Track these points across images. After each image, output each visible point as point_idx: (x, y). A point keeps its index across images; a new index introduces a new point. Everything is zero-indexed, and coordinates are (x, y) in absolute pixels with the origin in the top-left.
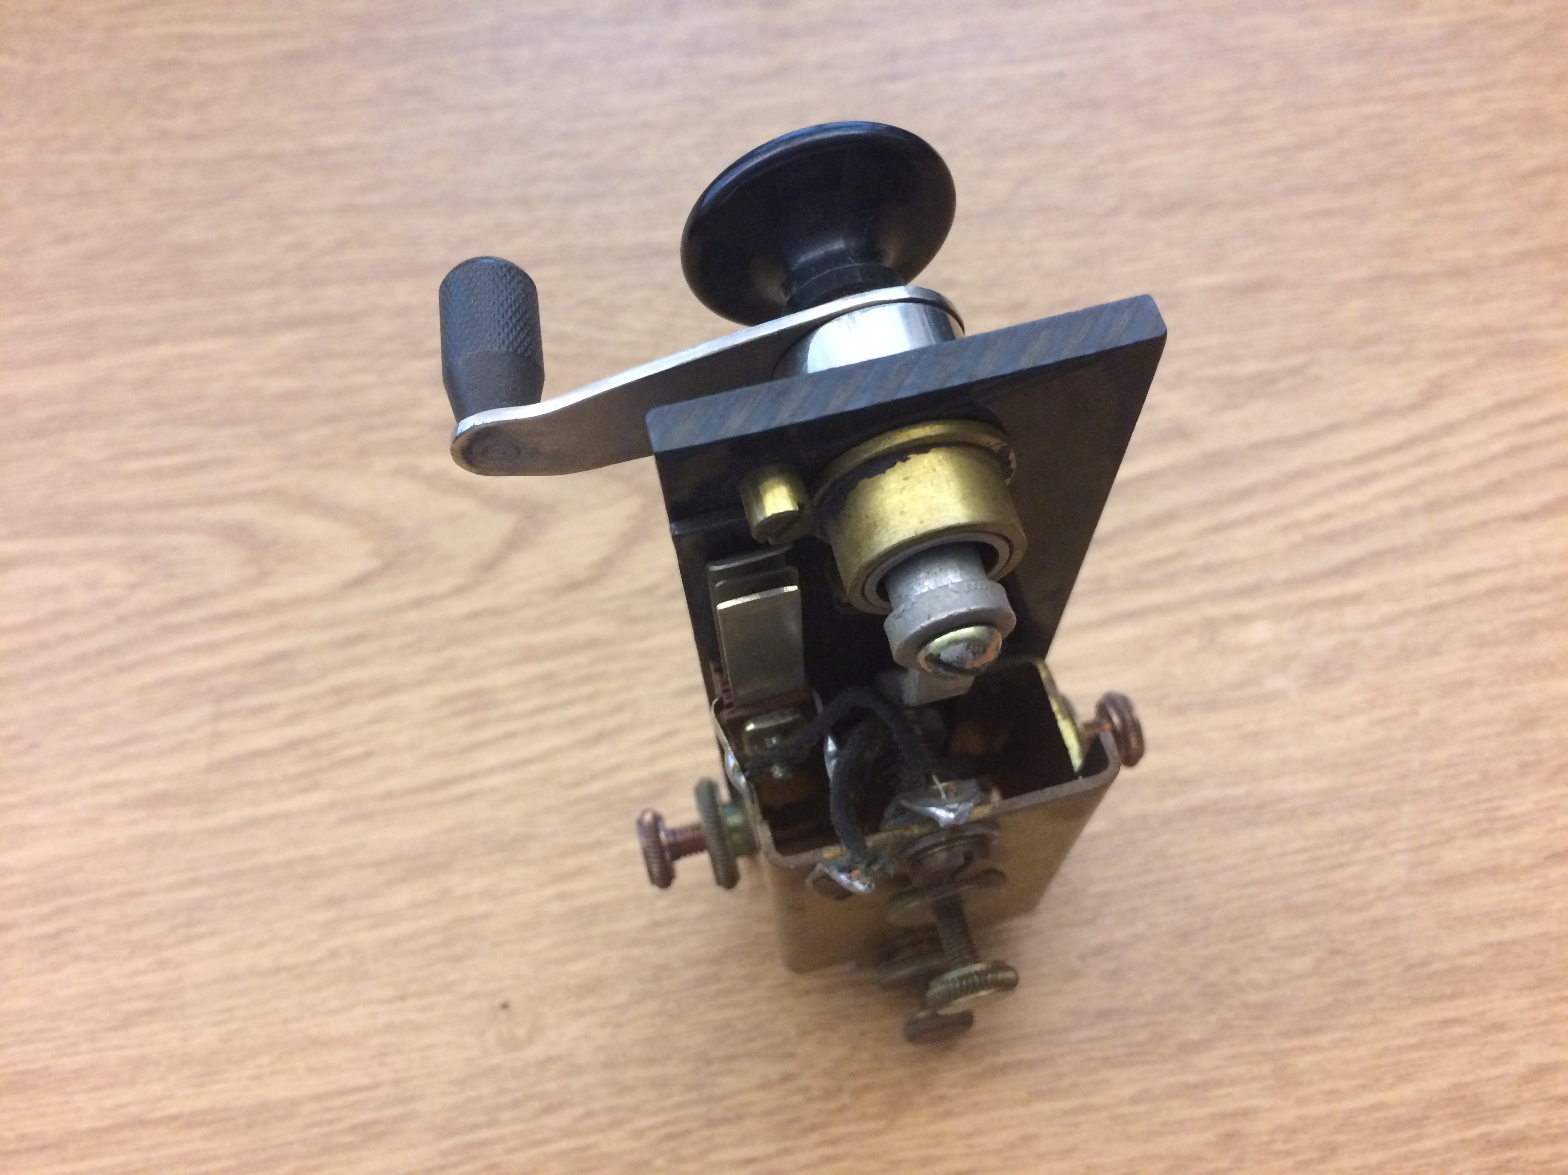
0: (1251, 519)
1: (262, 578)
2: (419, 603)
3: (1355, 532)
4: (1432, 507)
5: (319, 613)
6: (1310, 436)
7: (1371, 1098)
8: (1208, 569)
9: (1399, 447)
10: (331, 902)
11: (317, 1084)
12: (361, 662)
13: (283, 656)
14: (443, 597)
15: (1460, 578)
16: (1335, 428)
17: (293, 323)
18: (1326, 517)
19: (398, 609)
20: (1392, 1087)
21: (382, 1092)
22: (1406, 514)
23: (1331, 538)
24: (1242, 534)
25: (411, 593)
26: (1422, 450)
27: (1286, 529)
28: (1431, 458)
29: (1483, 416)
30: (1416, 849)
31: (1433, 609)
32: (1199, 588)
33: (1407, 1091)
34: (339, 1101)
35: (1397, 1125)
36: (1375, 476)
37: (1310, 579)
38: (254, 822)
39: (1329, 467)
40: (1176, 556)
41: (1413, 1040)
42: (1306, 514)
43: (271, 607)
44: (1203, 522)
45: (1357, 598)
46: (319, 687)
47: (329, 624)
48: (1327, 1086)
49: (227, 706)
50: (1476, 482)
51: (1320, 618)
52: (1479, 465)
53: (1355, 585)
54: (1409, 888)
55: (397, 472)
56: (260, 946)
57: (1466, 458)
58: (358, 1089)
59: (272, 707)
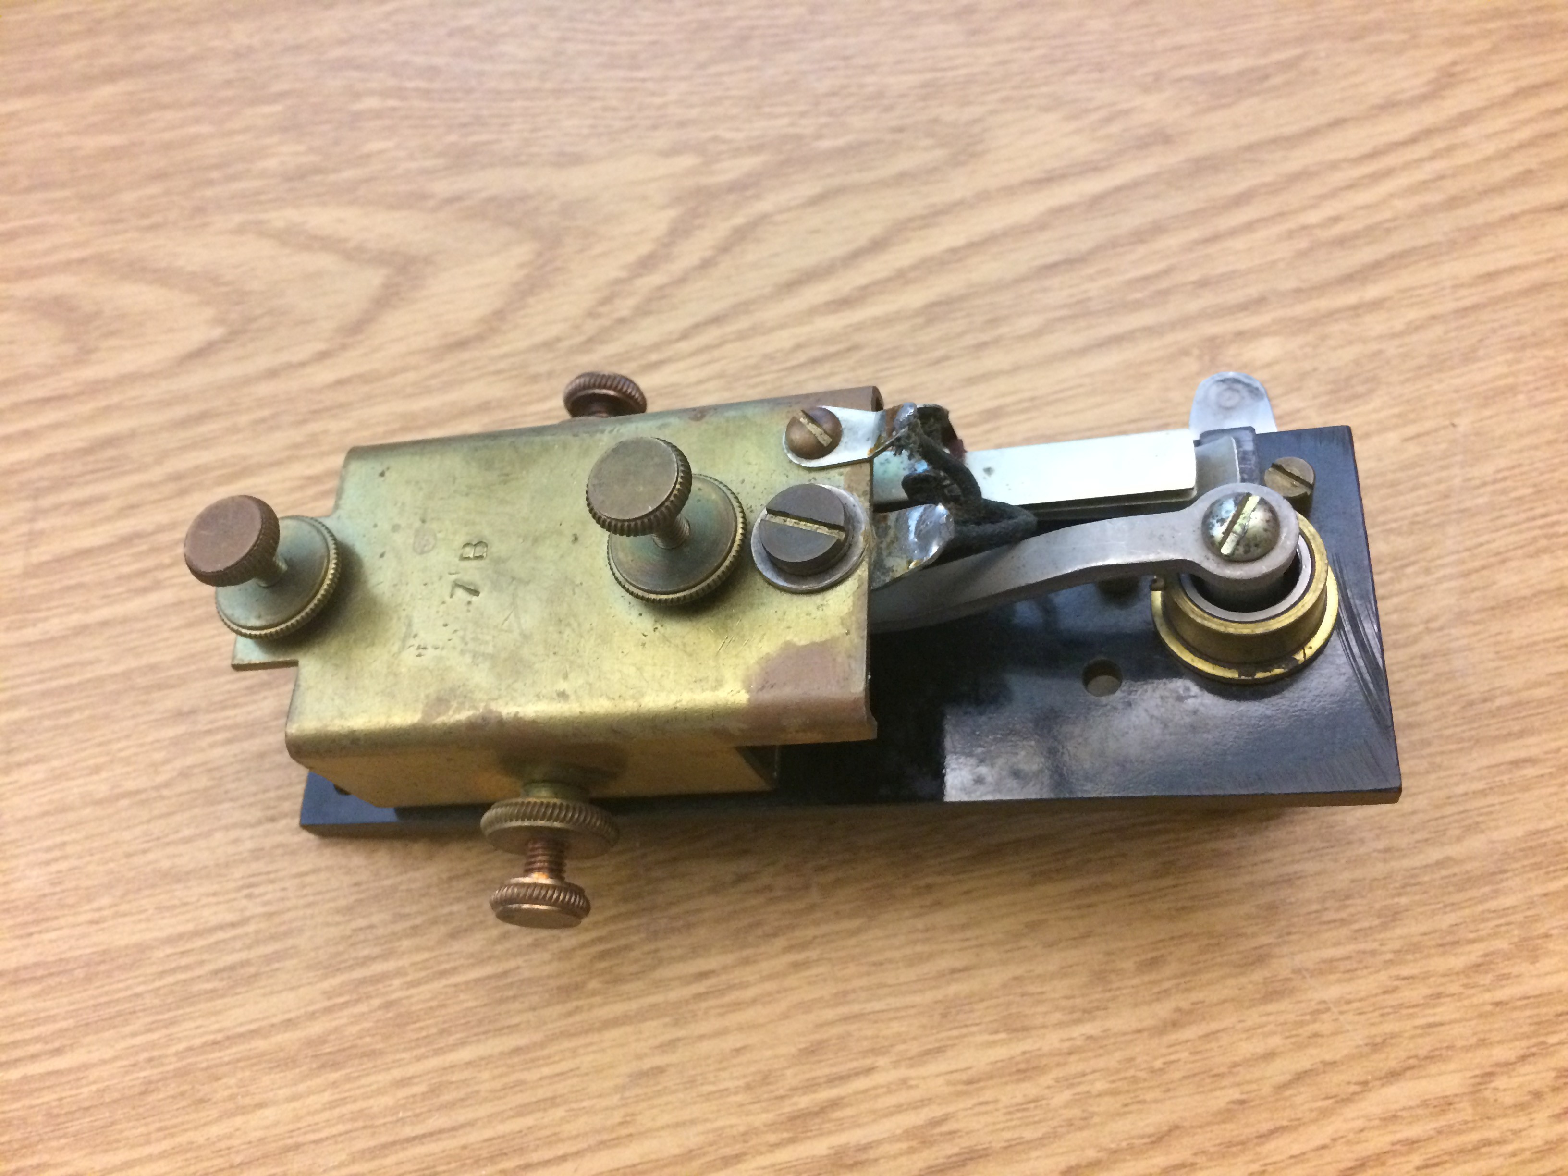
0: (1250, 227)
1: (84, 356)
2: (272, 374)
3: (1370, 233)
4: (1453, 203)
5: (152, 391)
6: (1311, 133)
7: (1435, 854)
8: (1203, 284)
9: (1413, 140)
10: (180, 715)
11: (170, 925)
12: (205, 443)
13: (110, 441)
14: (303, 364)
15: (1491, 276)
16: (1338, 123)
17: (111, 75)
18: (1335, 220)
19: (248, 381)
20: (1459, 839)
21: (251, 928)
22: (1426, 210)
23: (1341, 242)
24: (1239, 243)
25: (263, 362)
26: (1439, 143)
27: (1290, 235)
28: (1450, 149)
29: (1505, 102)
30: (1466, 574)
31: (1464, 312)
32: (1193, 306)
33: (1476, 843)
34: (200, 943)
35: (1469, 881)
36: (1388, 173)
37: (1321, 288)
38: (82, 630)
39: (1334, 166)
40: (1166, 272)
41: (1480, 785)
42: (1313, 217)
43: (95, 388)
44: (1194, 234)
45: (1376, 305)
46: (156, 474)
47: (165, 403)
48: (1381, 845)
49: (46, 502)
50: (1501, 173)
51: (1335, 328)
52: (1504, 155)
53: (1372, 292)
54: (1461, 617)
55: (240, 230)
56: (97, 770)
57: (1490, 148)
58: (221, 927)
59: (101, 499)
